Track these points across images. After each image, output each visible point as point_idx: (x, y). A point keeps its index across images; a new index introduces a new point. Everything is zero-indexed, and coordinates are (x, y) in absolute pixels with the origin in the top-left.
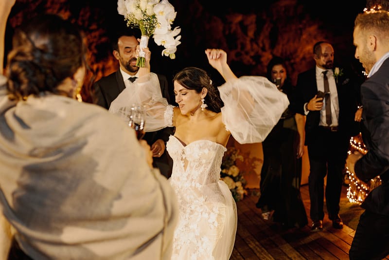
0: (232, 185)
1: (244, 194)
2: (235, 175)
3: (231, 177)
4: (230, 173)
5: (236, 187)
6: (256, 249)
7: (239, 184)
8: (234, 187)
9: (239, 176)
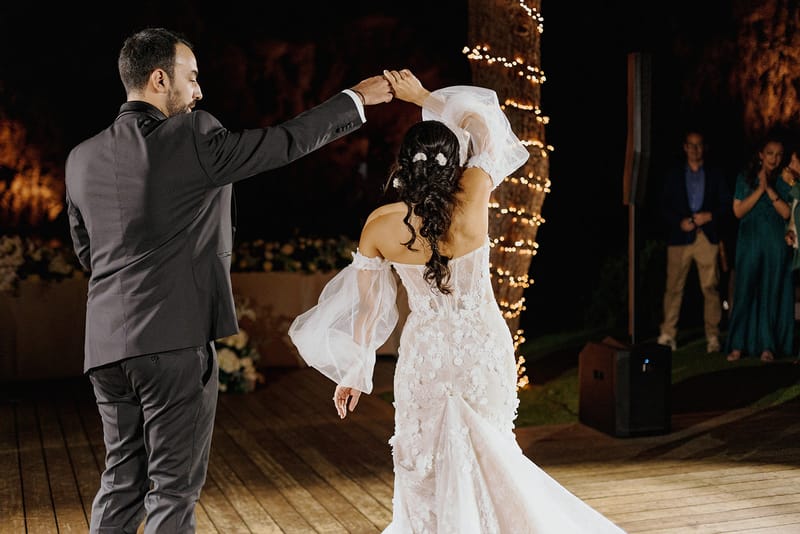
0: (234, 365)
1: (257, 382)
2: (240, 346)
3: (233, 349)
4: (230, 342)
5: (242, 369)
6: (266, 466)
7: (247, 362)
8: (237, 367)
9: (248, 347)
